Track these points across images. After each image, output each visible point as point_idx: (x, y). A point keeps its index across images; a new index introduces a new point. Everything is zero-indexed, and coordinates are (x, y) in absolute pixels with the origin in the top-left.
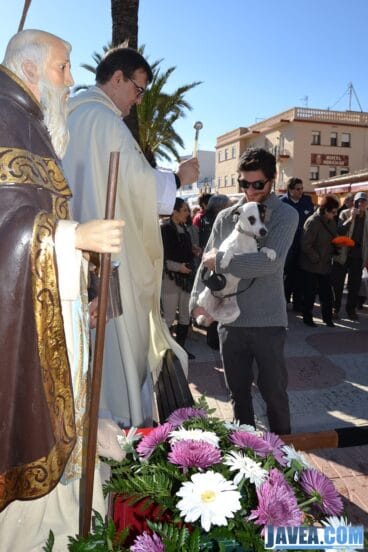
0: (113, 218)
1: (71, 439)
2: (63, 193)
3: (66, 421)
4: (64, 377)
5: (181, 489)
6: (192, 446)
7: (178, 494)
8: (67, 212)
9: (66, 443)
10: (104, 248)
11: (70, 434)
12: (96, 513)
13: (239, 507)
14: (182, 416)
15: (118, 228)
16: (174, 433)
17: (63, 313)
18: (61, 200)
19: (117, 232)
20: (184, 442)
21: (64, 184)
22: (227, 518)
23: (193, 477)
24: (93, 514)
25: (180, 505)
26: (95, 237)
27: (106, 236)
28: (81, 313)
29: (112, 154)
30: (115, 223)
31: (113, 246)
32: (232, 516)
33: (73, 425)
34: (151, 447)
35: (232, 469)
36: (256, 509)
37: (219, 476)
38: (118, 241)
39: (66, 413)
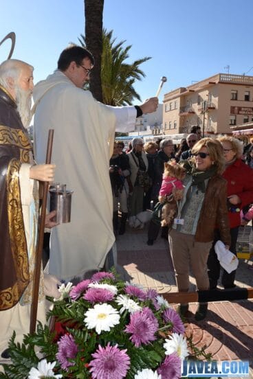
0: (50, 163)
1: (26, 280)
2: (26, 148)
3: (24, 270)
4: (23, 246)
5: (87, 312)
6: (98, 291)
7: (85, 314)
8: (29, 158)
9: (23, 282)
10: (45, 179)
11: (26, 277)
12: (40, 322)
13: (118, 323)
14: (99, 277)
15: (52, 169)
16: (91, 285)
17: (23, 212)
18: (25, 151)
19: (51, 171)
20: (94, 289)
21: (28, 143)
22: (111, 328)
23: (95, 306)
24: (37, 323)
25: (86, 320)
26: (39, 173)
27: (46, 173)
28: (35, 212)
29: (50, 131)
30: (51, 166)
31: (49, 177)
32: (113, 326)
33: (28, 273)
34: (77, 292)
35: (119, 304)
36: (128, 324)
37: (110, 306)
38: (51, 175)
39: (24, 266)
